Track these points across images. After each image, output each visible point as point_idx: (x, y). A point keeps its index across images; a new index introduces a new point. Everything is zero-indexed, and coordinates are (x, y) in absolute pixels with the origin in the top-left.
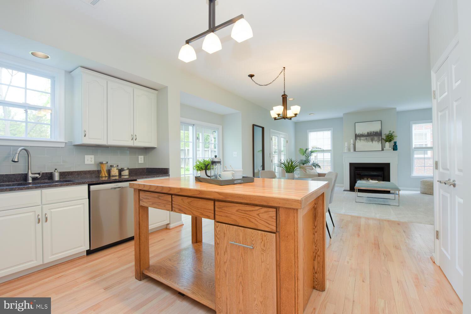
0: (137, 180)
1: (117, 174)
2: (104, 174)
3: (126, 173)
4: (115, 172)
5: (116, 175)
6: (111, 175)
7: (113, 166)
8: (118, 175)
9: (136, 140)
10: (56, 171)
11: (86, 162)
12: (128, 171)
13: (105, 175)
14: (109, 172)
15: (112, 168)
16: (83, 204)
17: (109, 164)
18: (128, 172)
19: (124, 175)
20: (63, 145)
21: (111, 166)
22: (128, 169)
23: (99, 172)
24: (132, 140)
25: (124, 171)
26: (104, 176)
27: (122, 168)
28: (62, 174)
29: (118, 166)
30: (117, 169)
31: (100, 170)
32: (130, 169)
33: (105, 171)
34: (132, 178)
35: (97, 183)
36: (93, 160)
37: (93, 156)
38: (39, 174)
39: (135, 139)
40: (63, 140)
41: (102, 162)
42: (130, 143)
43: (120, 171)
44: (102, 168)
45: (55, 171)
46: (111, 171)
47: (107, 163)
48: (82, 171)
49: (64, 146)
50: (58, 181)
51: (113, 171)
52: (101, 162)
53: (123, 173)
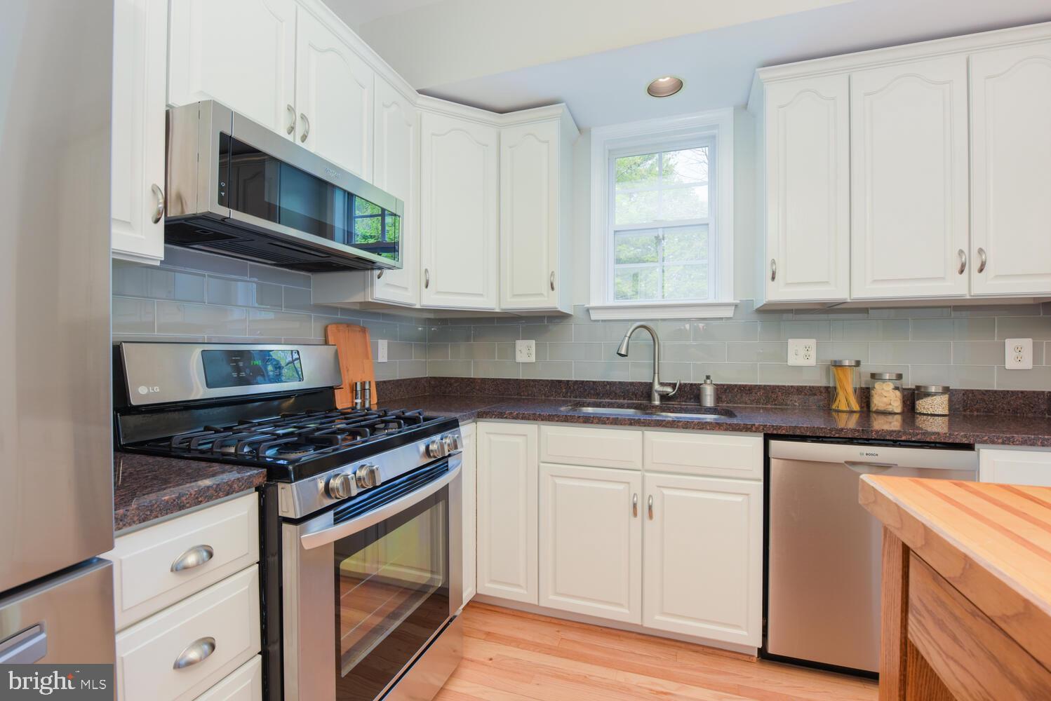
0: (977, 446)
1: (897, 406)
2: (847, 400)
3: (937, 405)
4: (887, 397)
5: (890, 409)
6: (874, 408)
7: (880, 375)
8: (898, 410)
9: (981, 270)
10: (708, 381)
11: (793, 360)
12: (945, 398)
13: (848, 405)
14: (865, 395)
15: (878, 385)
16: (748, 495)
17: (868, 367)
18: (946, 403)
19: (928, 415)
20: (729, 313)
21: (873, 376)
22: (946, 390)
23: (829, 394)
24: (962, 272)
25: (929, 400)
26: (843, 407)
27: (918, 388)
28: (726, 390)
29: (900, 377)
30: (896, 388)
31: (835, 388)
32: (956, 390)
33: (850, 390)
34: (960, 438)
35: (791, 433)
36: (813, 353)
37: (812, 343)
38: (673, 386)
39: (976, 265)
40: (730, 299)
41: (841, 361)
42: (954, 287)
43: (912, 397)
44: (840, 380)
45: (705, 383)
46: (873, 392)
47: (858, 363)
48: (778, 386)
49: (732, 316)
50: (710, 408)
51: (881, 395)
52: (835, 361)
53: (923, 405)
